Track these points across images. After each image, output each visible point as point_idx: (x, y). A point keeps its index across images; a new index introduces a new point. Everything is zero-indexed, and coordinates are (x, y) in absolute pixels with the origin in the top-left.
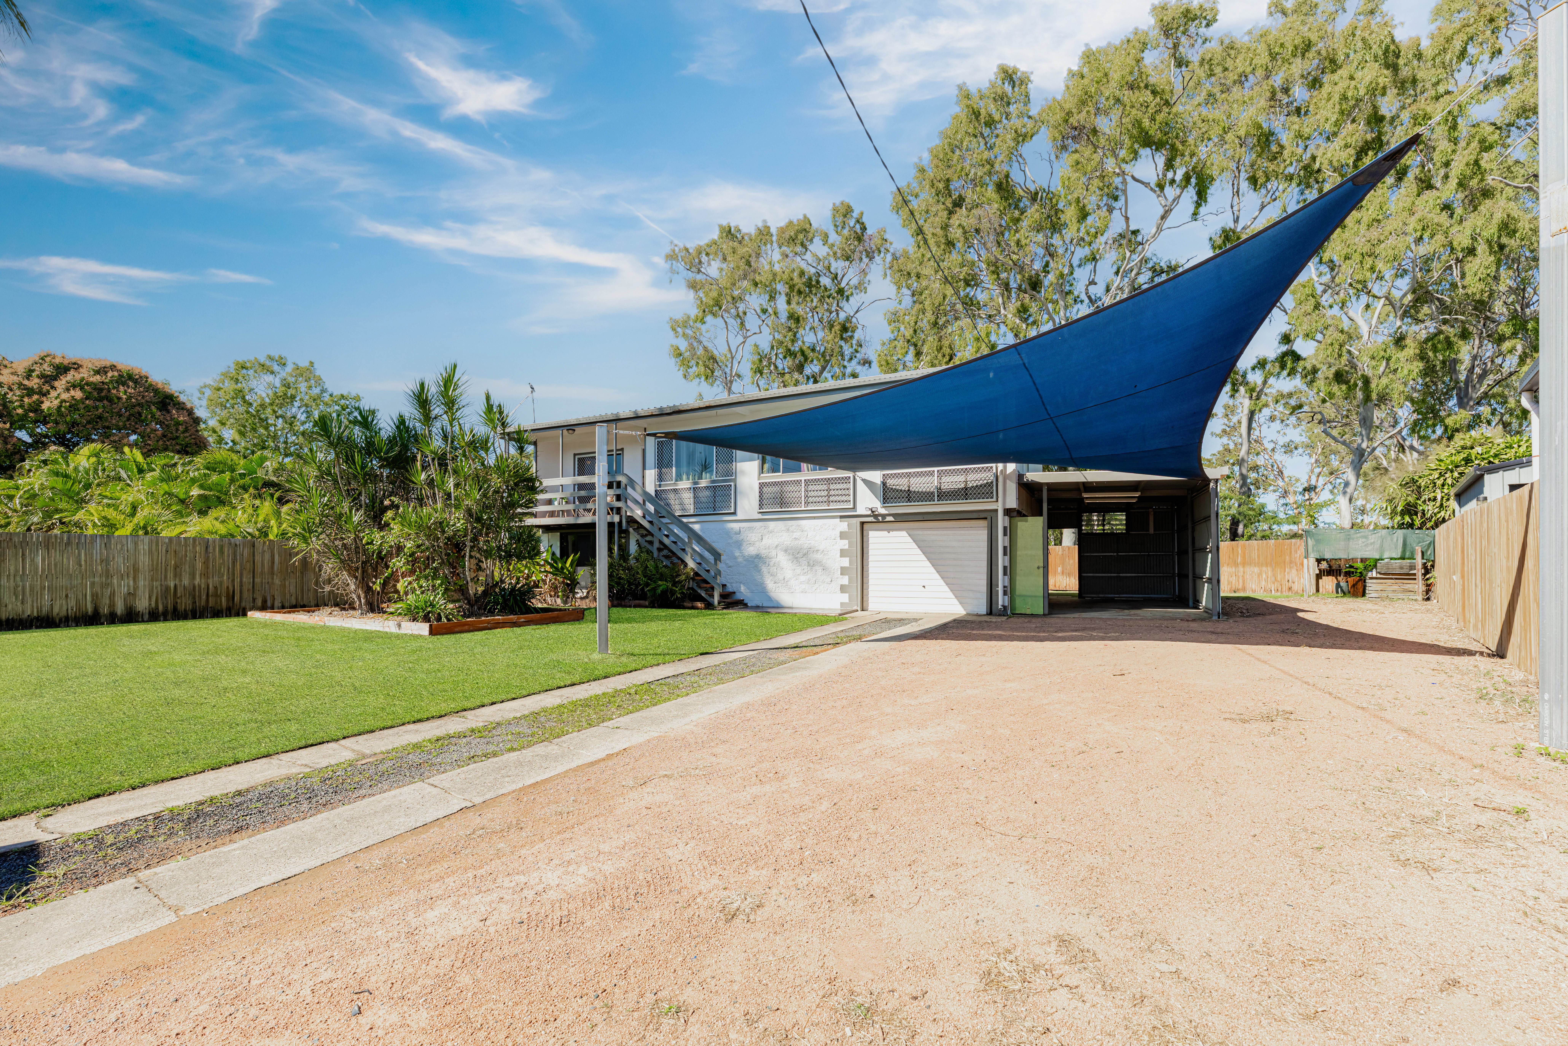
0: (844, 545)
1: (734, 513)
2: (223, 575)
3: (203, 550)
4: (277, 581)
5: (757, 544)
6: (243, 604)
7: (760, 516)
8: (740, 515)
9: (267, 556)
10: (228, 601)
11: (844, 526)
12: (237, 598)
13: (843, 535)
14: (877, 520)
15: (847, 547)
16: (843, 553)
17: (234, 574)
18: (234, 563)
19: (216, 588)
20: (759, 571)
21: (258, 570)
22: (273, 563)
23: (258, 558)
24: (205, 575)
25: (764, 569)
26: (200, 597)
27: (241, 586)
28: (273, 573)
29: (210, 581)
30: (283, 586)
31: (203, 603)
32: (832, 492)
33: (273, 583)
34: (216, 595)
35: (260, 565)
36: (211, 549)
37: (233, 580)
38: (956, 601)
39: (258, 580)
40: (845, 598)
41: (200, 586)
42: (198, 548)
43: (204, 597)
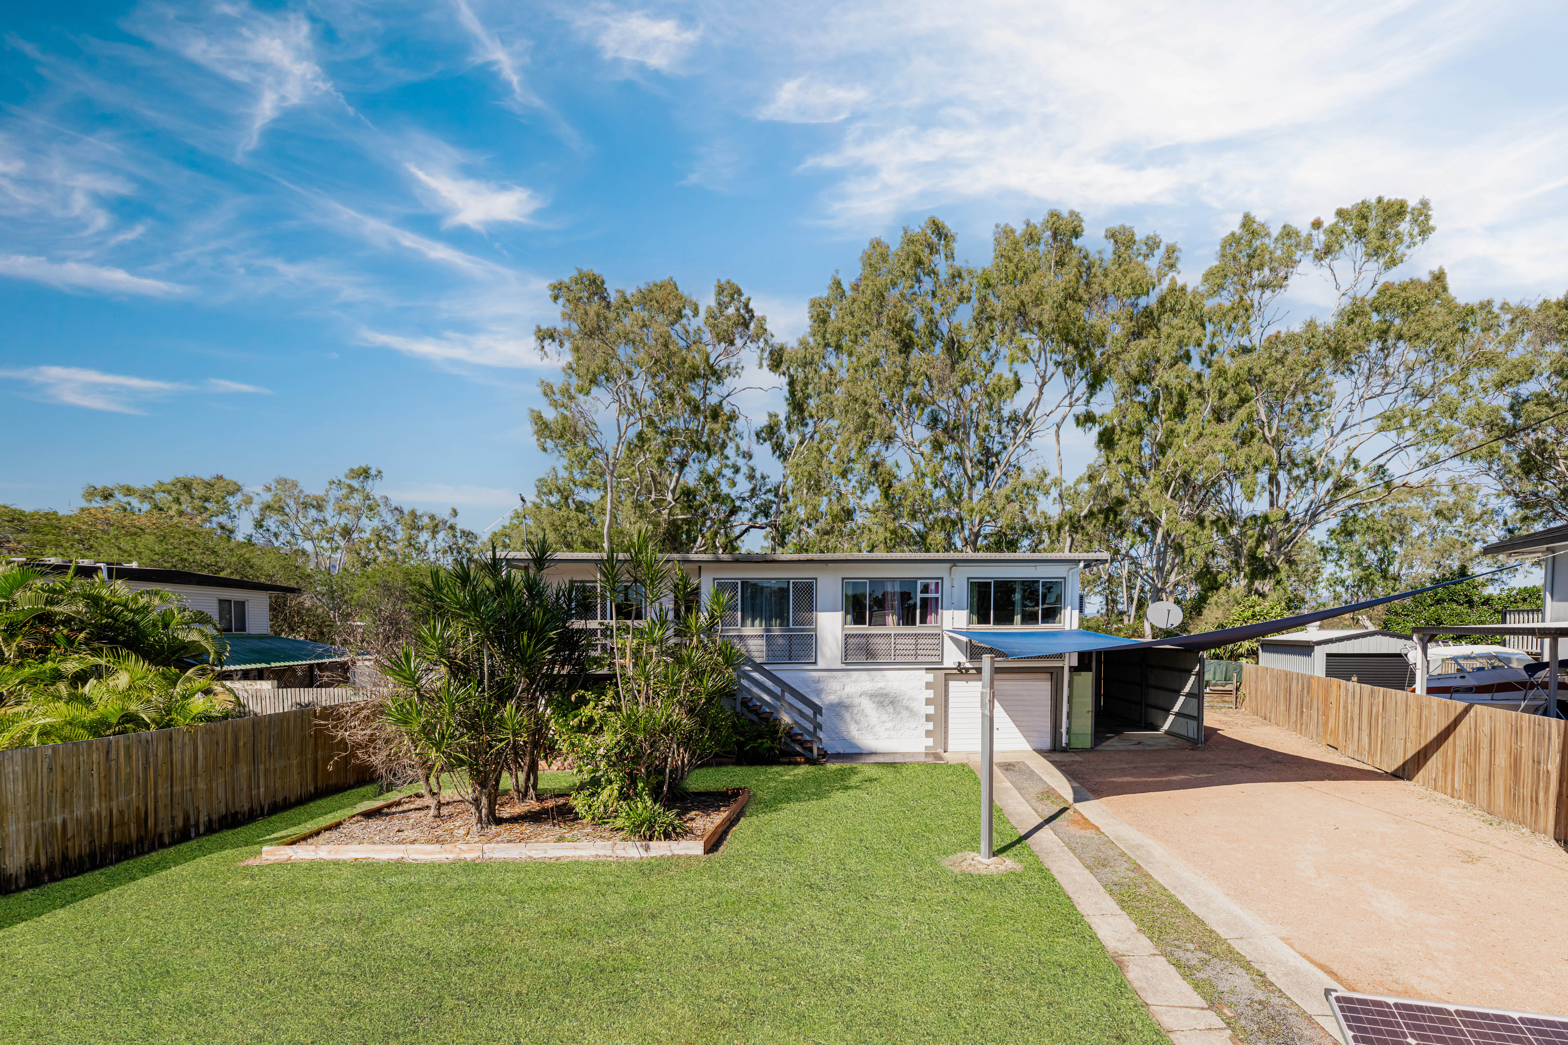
0: (930, 694)
1: (815, 663)
2: (131, 792)
3: (103, 756)
4: (202, 785)
5: (839, 693)
6: (159, 829)
7: (844, 667)
8: (821, 664)
9: (188, 751)
10: (138, 829)
11: (930, 677)
12: (151, 822)
13: (928, 686)
14: (961, 672)
15: (932, 696)
16: (928, 702)
17: (146, 787)
18: (146, 769)
19: (121, 813)
20: (842, 718)
21: (178, 774)
22: (196, 759)
23: (177, 757)
24: (107, 796)
25: (847, 716)
26: (100, 830)
27: (156, 802)
28: (196, 775)
29: (114, 804)
30: (210, 790)
31: (105, 839)
32: (919, 647)
33: (196, 789)
34: (122, 823)
35: (179, 766)
36: (113, 755)
37: (145, 796)
38: (1024, 740)
39: (177, 789)
40: (930, 742)
41: (99, 814)
42: (95, 756)
43: (106, 830)
